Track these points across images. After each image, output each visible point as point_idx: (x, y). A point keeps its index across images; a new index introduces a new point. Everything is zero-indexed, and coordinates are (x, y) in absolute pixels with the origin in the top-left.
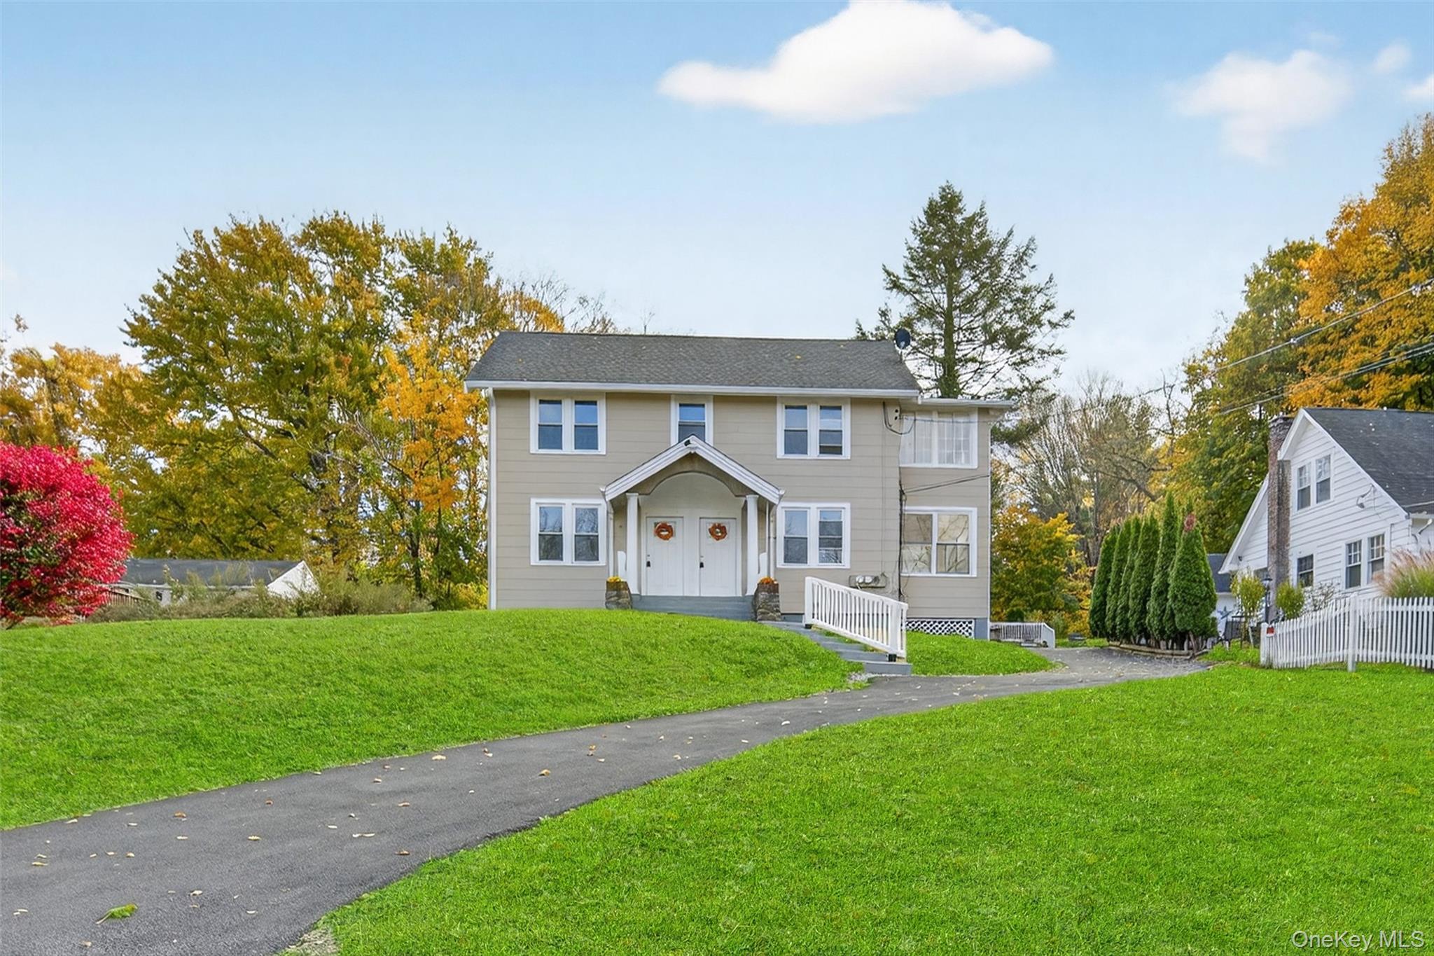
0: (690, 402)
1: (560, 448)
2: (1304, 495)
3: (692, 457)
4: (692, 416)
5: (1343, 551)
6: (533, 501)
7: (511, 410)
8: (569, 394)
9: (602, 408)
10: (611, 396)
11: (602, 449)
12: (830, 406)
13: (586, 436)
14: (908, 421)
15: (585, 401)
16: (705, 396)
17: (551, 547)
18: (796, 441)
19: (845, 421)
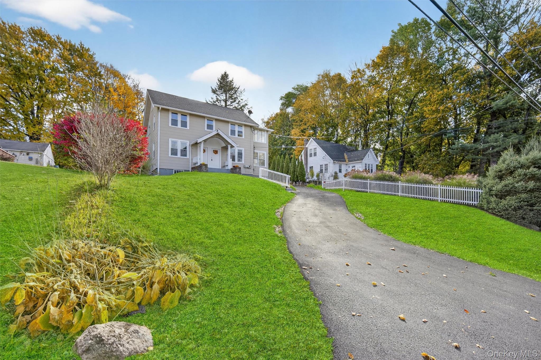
0: (210, 119)
1: (177, 126)
2: (311, 155)
3: (218, 135)
4: (210, 123)
5: (320, 166)
6: (170, 139)
7: (165, 114)
8: (180, 112)
9: (188, 118)
10: (191, 115)
11: (188, 128)
12: (240, 125)
13: (184, 124)
14: (256, 131)
15: (184, 115)
16: (213, 118)
17: (174, 152)
18: (233, 132)
19: (243, 129)
